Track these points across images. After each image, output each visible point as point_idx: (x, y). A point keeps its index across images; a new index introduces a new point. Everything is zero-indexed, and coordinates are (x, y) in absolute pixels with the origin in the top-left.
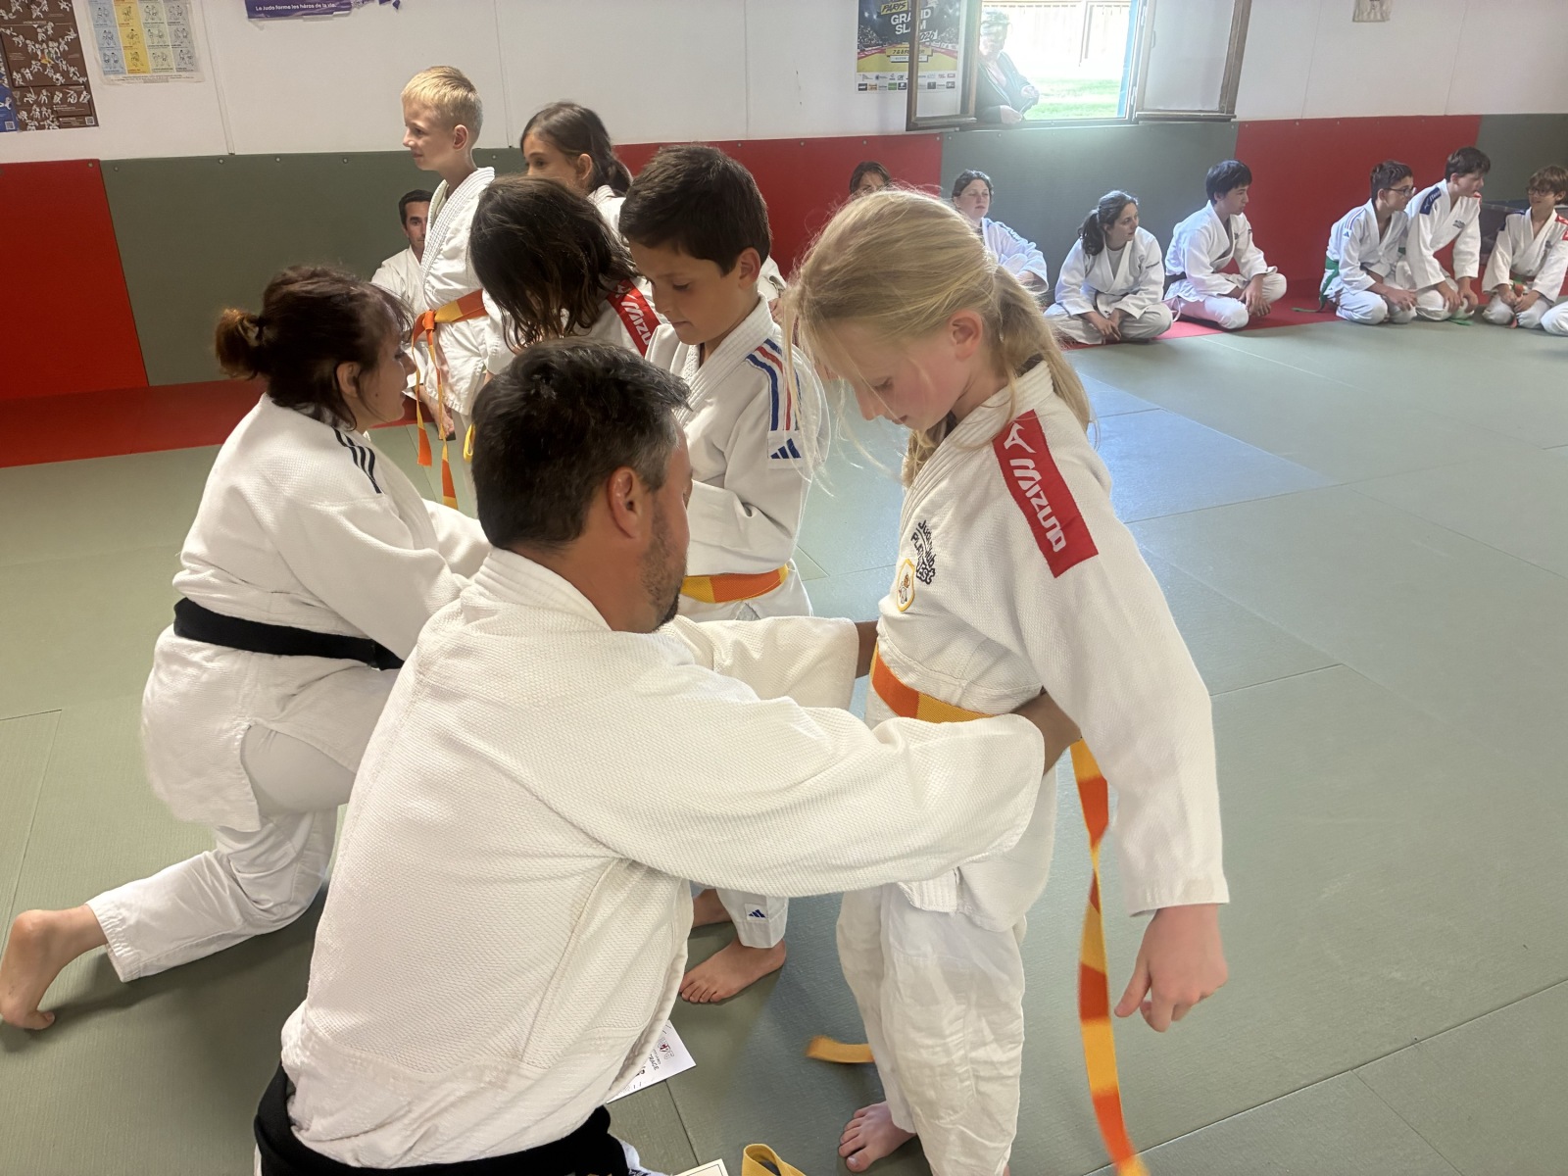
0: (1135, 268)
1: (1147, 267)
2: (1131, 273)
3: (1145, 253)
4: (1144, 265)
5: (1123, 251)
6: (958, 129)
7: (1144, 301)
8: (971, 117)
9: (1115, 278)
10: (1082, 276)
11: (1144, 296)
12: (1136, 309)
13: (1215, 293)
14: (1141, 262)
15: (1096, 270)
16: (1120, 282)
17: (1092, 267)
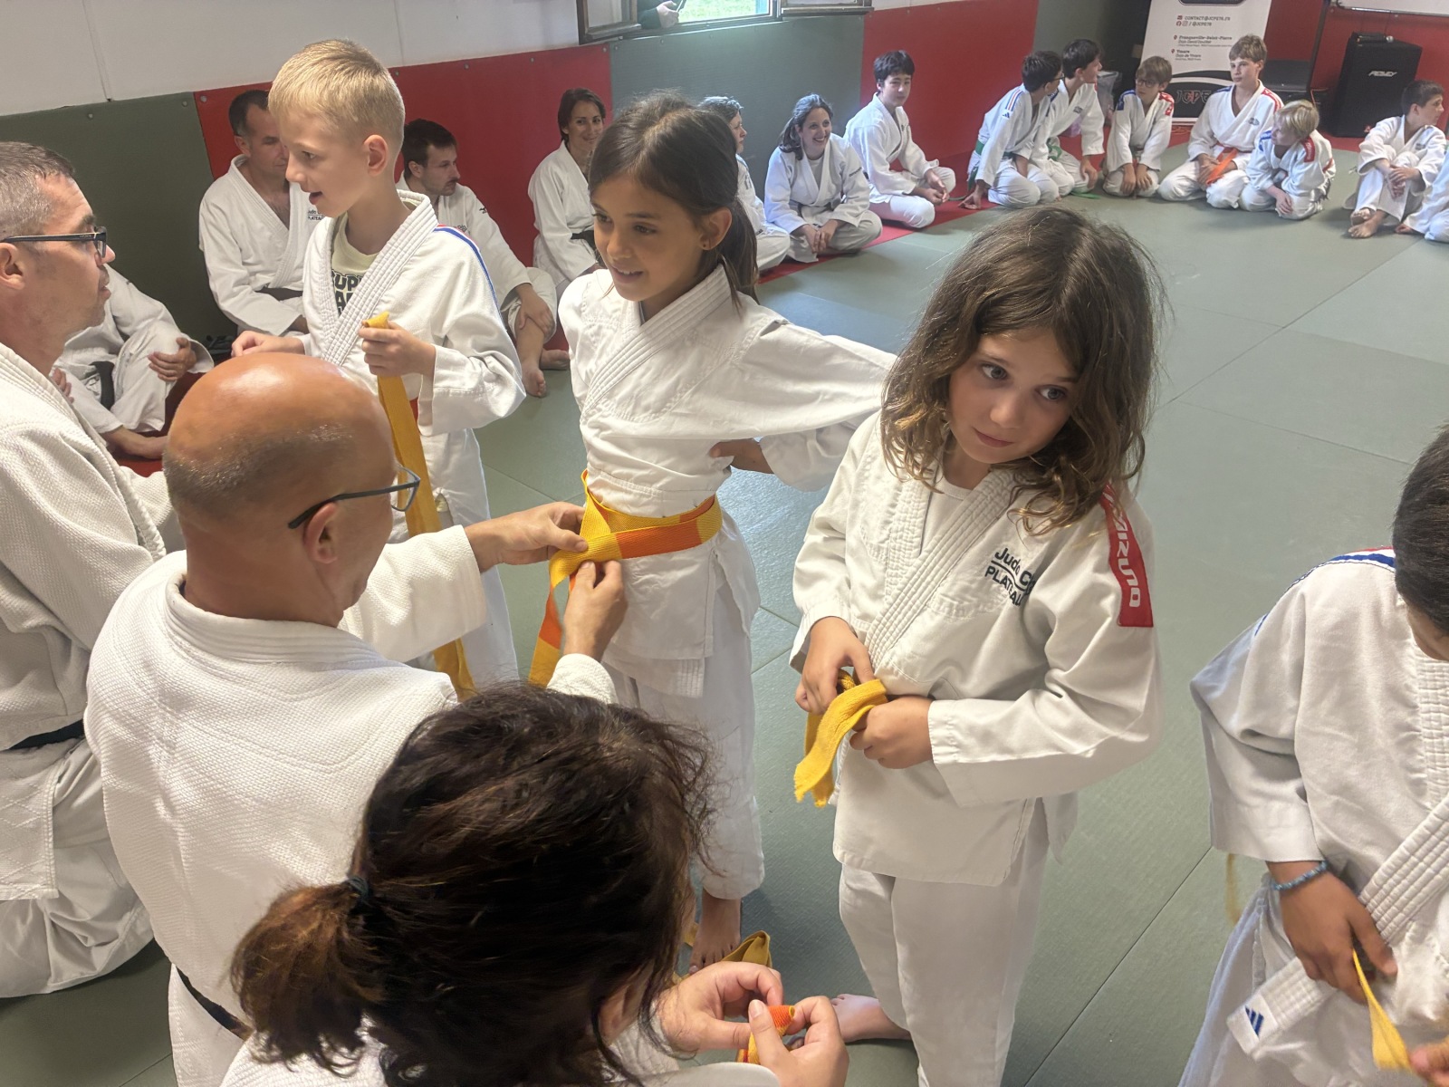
0: (836, 175)
1: (851, 175)
2: (833, 182)
3: (844, 160)
4: (847, 173)
5: (822, 160)
6: (621, 38)
7: (857, 210)
8: (635, 23)
9: (819, 187)
10: (788, 190)
11: (855, 204)
12: (852, 218)
13: (900, 192)
14: (843, 168)
15: (800, 182)
16: (824, 194)
17: (795, 179)
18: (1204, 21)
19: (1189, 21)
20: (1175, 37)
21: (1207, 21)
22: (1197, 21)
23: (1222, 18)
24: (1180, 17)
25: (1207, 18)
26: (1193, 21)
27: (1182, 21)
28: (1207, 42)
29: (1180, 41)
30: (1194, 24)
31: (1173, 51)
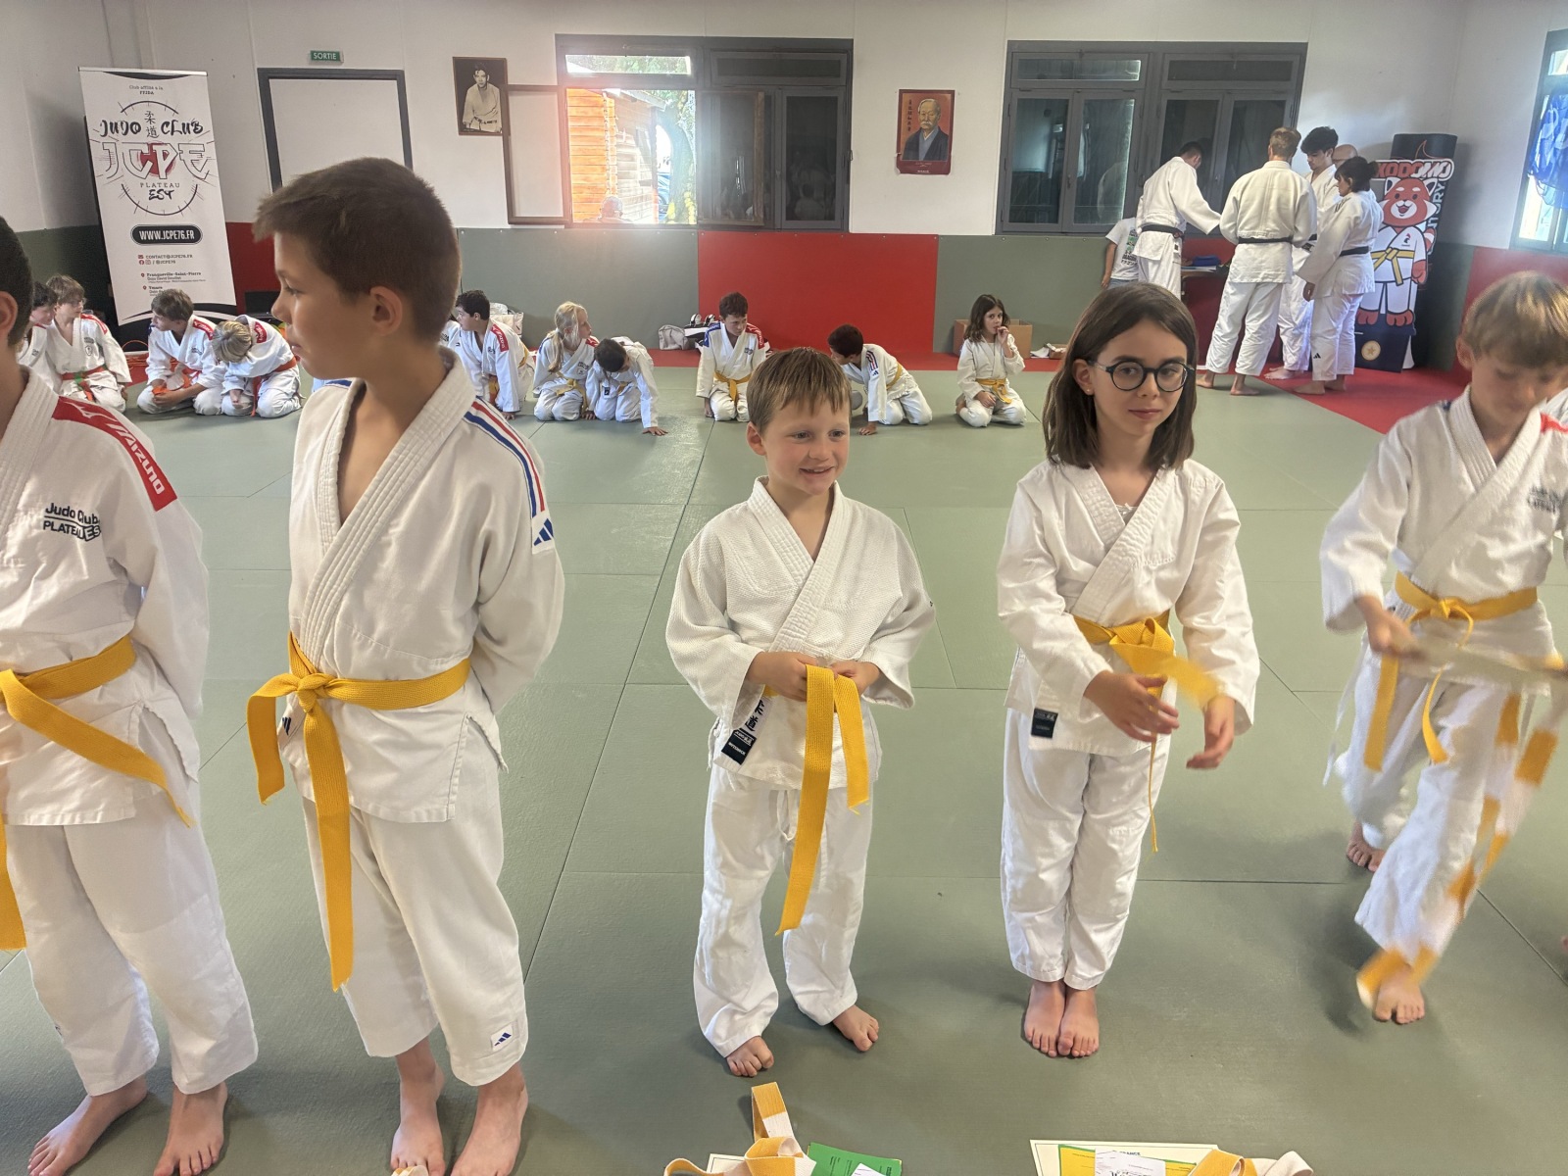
18: (166, 259)
19: (152, 260)
20: (143, 275)
21: (170, 259)
22: (160, 260)
23: (184, 256)
24: (141, 256)
25: (168, 257)
26: (155, 259)
27: (144, 260)
28: (176, 278)
29: (149, 279)
30: (158, 262)
31: (145, 288)
